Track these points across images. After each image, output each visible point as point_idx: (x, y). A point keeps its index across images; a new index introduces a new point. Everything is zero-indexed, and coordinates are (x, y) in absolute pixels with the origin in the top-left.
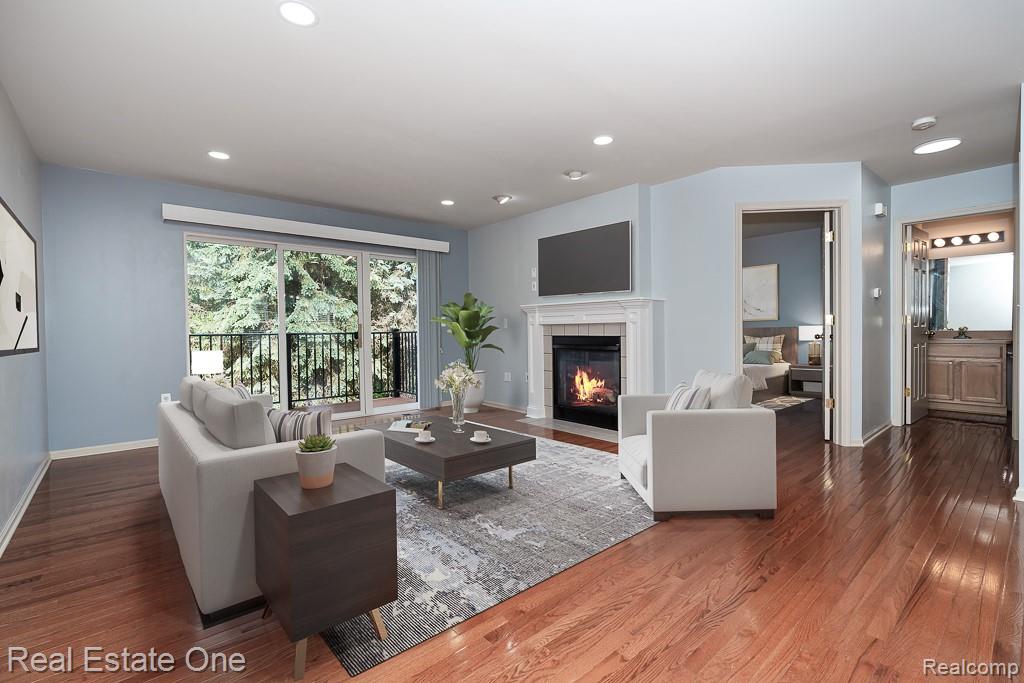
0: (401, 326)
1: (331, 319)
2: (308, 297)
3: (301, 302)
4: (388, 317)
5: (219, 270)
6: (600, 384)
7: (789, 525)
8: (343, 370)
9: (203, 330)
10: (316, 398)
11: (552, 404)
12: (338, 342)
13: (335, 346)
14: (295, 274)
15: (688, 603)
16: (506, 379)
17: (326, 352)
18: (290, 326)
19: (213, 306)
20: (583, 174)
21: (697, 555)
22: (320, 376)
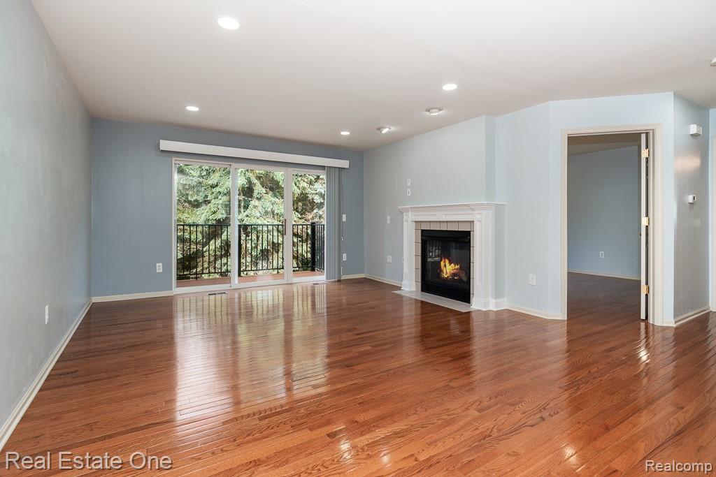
0: (322, 220)
1: (273, 214)
2: (258, 199)
3: (254, 202)
4: (313, 213)
5: (201, 180)
6: (457, 267)
7: (580, 382)
8: (281, 250)
9: (190, 221)
10: (262, 270)
11: (420, 281)
12: (278, 231)
13: (275, 233)
14: (250, 182)
15: (477, 429)
16: (388, 261)
17: (270, 237)
18: (246, 219)
19: (196, 205)
20: (440, 110)
21: (496, 397)
22: (265, 254)
